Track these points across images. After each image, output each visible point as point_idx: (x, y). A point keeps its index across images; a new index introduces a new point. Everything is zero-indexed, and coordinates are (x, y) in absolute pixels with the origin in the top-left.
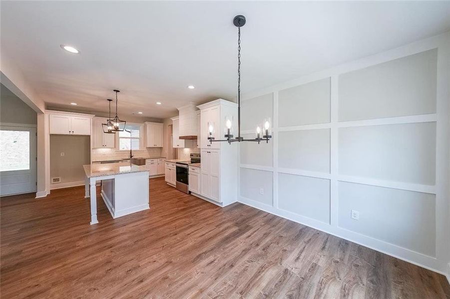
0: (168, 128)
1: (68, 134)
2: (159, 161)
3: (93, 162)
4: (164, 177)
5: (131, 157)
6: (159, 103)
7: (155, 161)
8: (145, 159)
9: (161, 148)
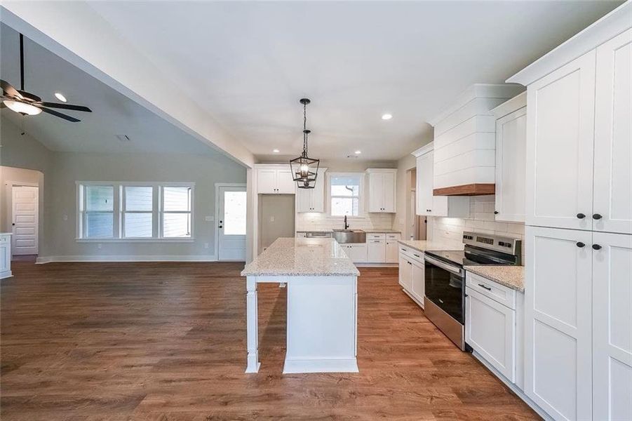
0: (407, 177)
1: (273, 193)
2: (388, 237)
3: (298, 232)
4: (398, 269)
5: (346, 227)
6: (387, 117)
7: (383, 237)
8: (365, 233)
9: (393, 214)
